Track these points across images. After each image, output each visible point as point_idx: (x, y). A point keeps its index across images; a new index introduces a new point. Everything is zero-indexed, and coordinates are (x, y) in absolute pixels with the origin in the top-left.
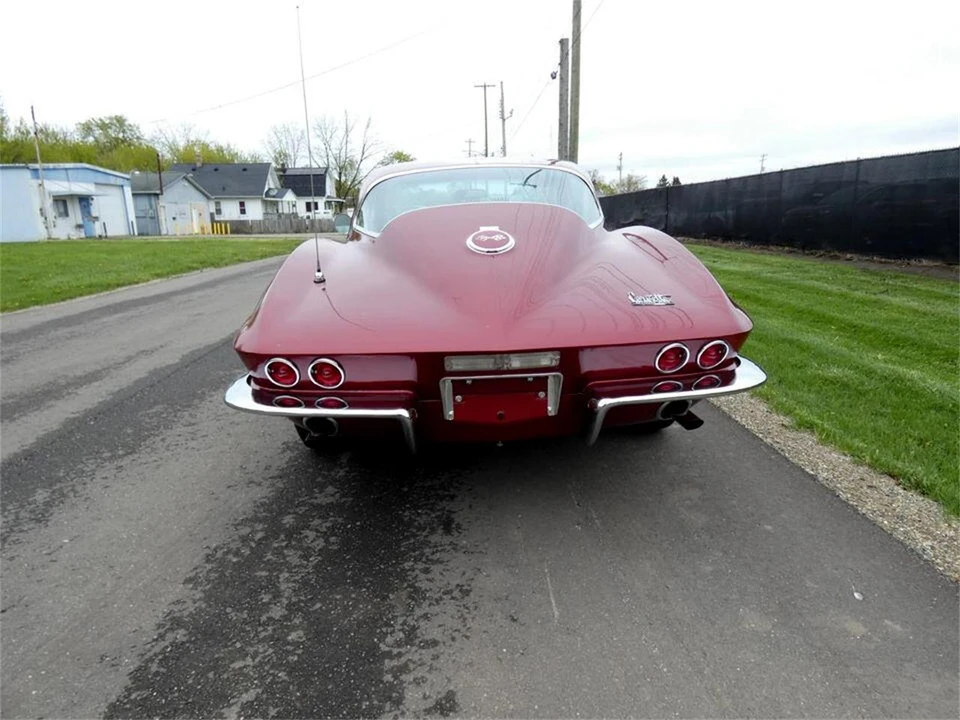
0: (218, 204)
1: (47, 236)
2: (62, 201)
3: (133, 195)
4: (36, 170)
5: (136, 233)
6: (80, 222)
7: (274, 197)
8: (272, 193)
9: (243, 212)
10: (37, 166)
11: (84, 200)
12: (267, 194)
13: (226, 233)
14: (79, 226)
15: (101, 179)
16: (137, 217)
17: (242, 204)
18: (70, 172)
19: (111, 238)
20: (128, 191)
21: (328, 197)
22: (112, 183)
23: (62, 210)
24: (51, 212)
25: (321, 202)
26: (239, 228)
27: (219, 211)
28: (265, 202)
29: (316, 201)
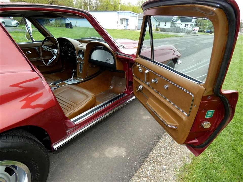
0: (159, 23)
1: (117, 28)
2: (122, 20)
3: (139, 19)
4: (118, 12)
5: (137, 29)
6: (125, 25)
7: (174, 22)
8: (174, 21)
9: (165, 25)
10: (119, 11)
11: (127, 20)
12: (173, 21)
13: (158, 31)
14: (125, 26)
15: (132, 15)
16: (138, 25)
17: (165, 23)
18: (125, 13)
19: (132, 30)
20: (138, 18)
21: (192, 22)
22: (134, 16)
23: (122, 22)
24: (119, 22)
25: (190, 24)
26: (163, 30)
27: (159, 25)
28: (172, 23)
29: (188, 23)
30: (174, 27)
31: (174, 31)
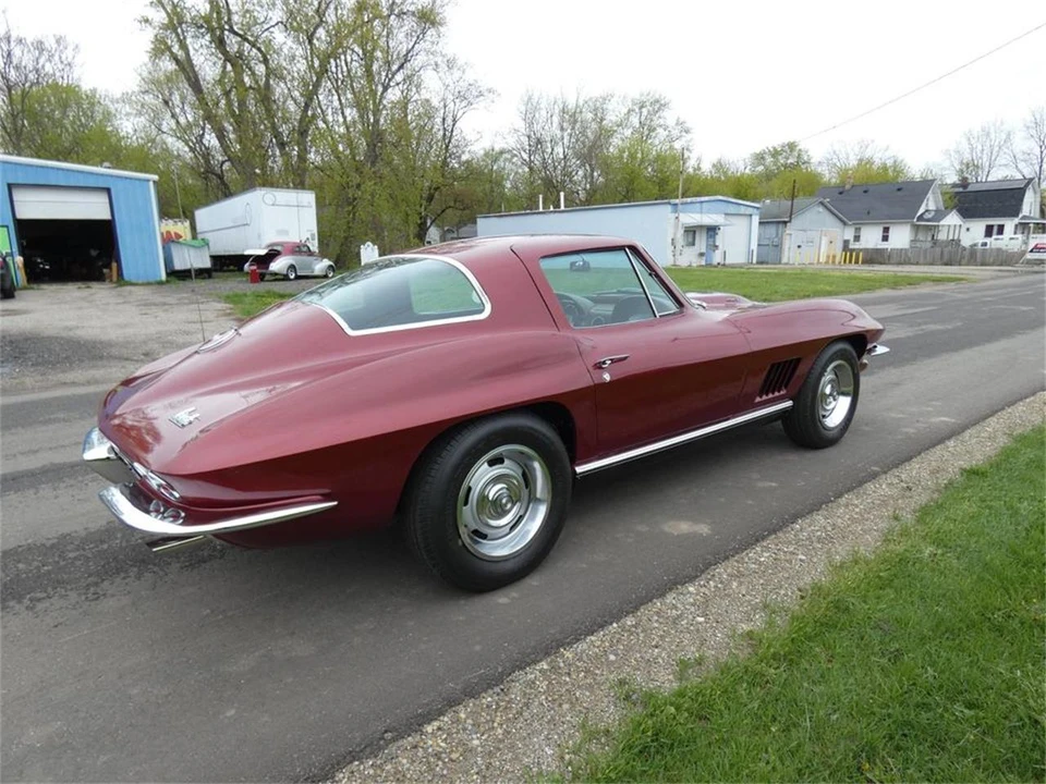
0: (858, 230)
1: (672, 263)
2: (691, 232)
3: (760, 223)
4: (676, 205)
5: (754, 261)
6: (704, 250)
7: (928, 220)
8: (927, 216)
9: (885, 238)
10: (677, 201)
11: (712, 230)
12: (921, 218)
13: (850, 262)
14: (702, 255)
15: (732, 209)
16: (759, 245)
17: (886, 230)
18: (704, 204)
19: (733, 266)
20: (756, 220)
21: (1024, 217)
22: (742, 212)
23: (690, 240)
24: (680, 241)
25: (1010, 225)
26: (874, 257)
27: (857, 238)
28: (916, 228)
29: (1001, 223)
30: (929, 245)
31: (929, 259)
